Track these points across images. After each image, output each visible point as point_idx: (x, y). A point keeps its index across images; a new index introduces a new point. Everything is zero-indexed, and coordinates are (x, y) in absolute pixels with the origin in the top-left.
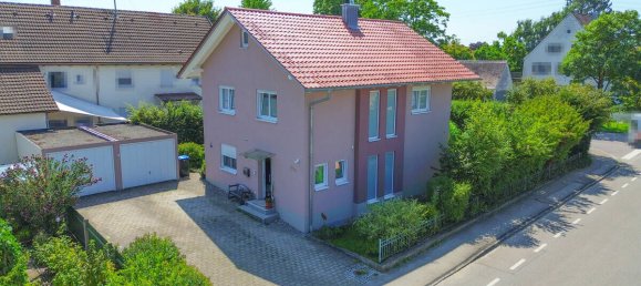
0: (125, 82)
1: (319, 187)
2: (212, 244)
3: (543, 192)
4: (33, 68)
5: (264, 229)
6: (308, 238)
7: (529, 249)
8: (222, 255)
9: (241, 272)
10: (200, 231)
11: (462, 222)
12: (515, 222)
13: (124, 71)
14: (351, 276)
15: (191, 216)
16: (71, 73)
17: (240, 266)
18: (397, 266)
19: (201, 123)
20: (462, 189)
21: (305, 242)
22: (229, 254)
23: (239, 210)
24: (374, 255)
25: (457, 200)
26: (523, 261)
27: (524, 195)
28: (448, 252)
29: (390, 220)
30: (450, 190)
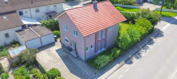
0: (37, 11)
1: (87, 51)
2: (65, 65)
3: (139, 45)
4: (15, 12)
5: (75, 60)
6: (85, 62)
7: (131, 65)
8: (67, 69)
9: (72, 74)
10: (62, 61)
11: (118, 57)
12: (130, 56)
13: (37, 8)
14: (93, 74)
15: (59, 55)
16: (24, 11)
17: (71, 72)
18: (103, 71)
19: (58, 23)
20: (118, 52)
21: (84, 64)
22: (69, 68)
23: (70, 53)
24: (98, 69)
25: (117, 54)
26: (129, 69)
27: (134, 46)
28: (114, 66)
29: (102, 62)
30: (116, 52)
